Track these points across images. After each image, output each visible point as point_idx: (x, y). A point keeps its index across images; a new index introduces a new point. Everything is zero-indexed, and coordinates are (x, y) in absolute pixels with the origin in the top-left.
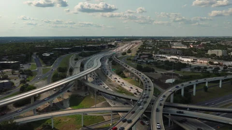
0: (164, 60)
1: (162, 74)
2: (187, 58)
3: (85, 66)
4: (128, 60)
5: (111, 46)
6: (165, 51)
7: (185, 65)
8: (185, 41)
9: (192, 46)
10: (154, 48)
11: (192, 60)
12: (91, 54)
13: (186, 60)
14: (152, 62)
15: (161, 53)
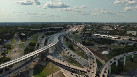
0: (99, 37)
1: (99, 47)
2: (114, 36)
3: (48, 41)
4: (76, 37)
5: (65, 28)
6: (100, 32)
7: (113, 41)
8: (111, 25)
9: (115, 29)
10: (92, 29)
11: (118, 38)
12: (53, 33)
13: (113, 38)
14: (92, 39)
15: (97, 33)
